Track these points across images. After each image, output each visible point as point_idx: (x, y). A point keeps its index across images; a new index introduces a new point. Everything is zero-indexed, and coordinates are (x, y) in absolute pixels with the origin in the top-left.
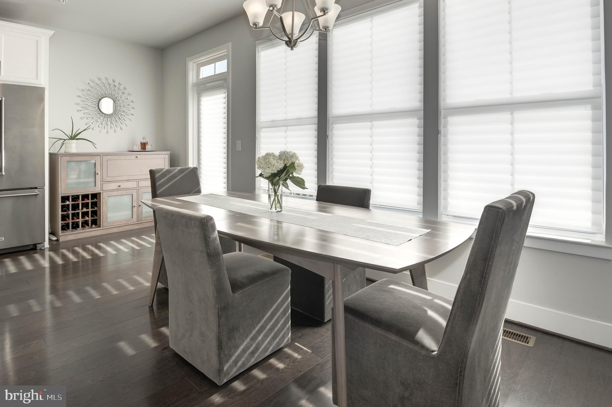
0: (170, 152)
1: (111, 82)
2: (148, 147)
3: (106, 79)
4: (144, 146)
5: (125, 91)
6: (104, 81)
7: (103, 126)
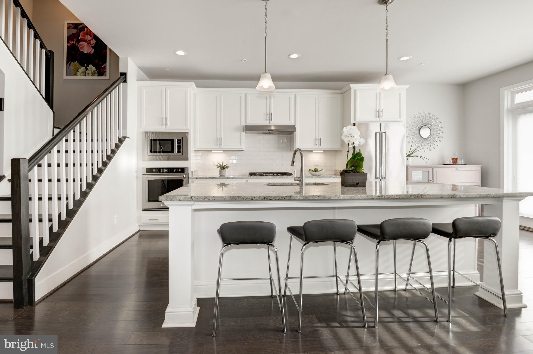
0: (482, 165)
1: (427, 114)
2: (459, 162)
3: (424, 113)
4: (455, 161)
5: (437, 120)
6: (423, 114)
7: (422, 146)
